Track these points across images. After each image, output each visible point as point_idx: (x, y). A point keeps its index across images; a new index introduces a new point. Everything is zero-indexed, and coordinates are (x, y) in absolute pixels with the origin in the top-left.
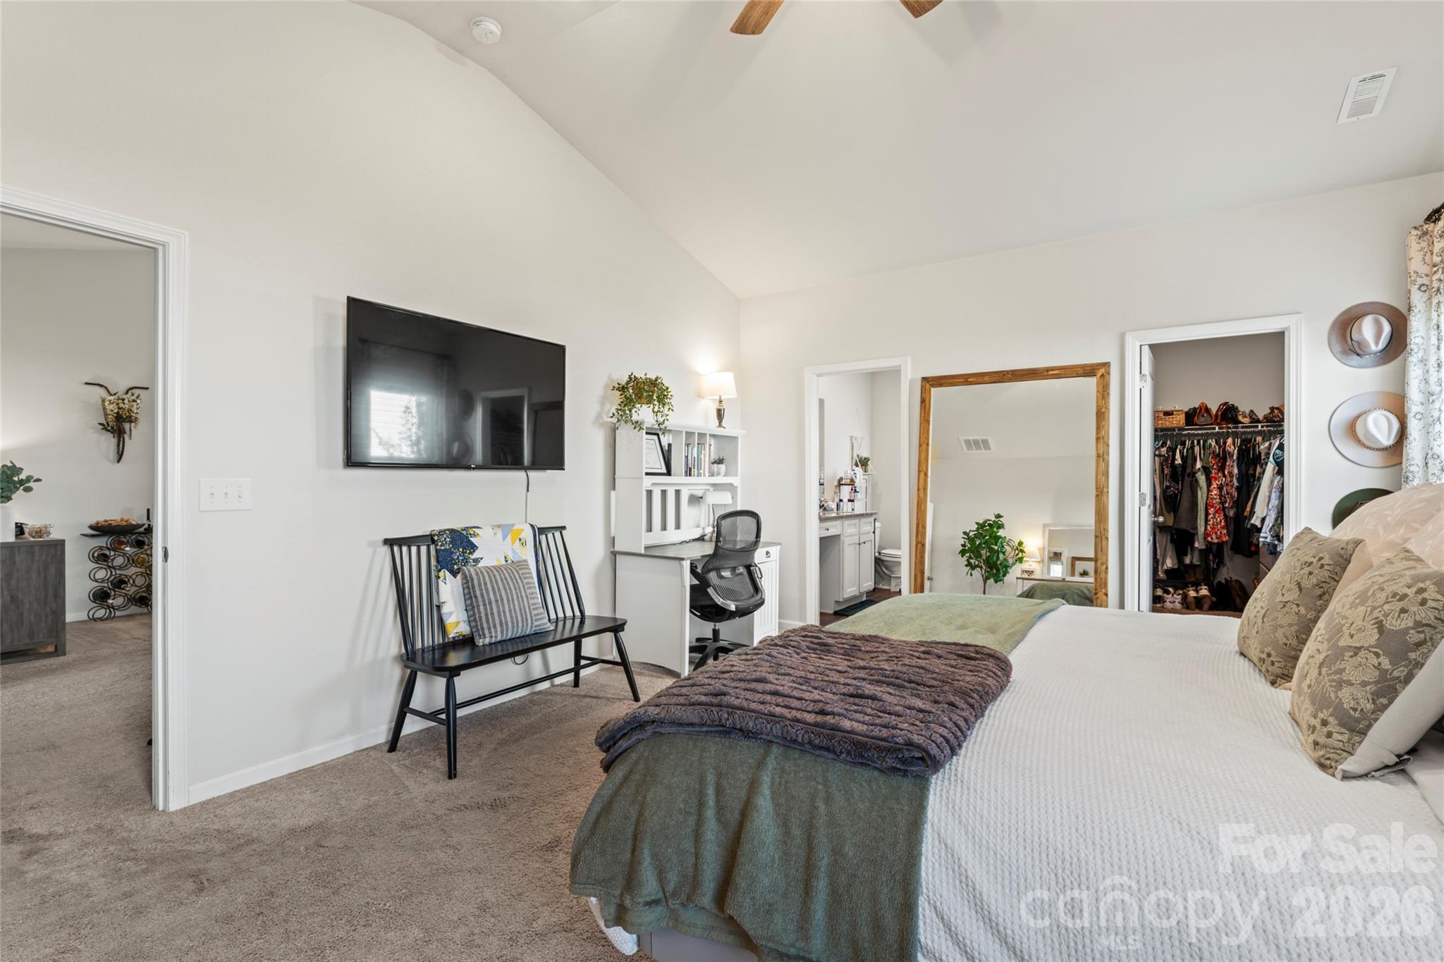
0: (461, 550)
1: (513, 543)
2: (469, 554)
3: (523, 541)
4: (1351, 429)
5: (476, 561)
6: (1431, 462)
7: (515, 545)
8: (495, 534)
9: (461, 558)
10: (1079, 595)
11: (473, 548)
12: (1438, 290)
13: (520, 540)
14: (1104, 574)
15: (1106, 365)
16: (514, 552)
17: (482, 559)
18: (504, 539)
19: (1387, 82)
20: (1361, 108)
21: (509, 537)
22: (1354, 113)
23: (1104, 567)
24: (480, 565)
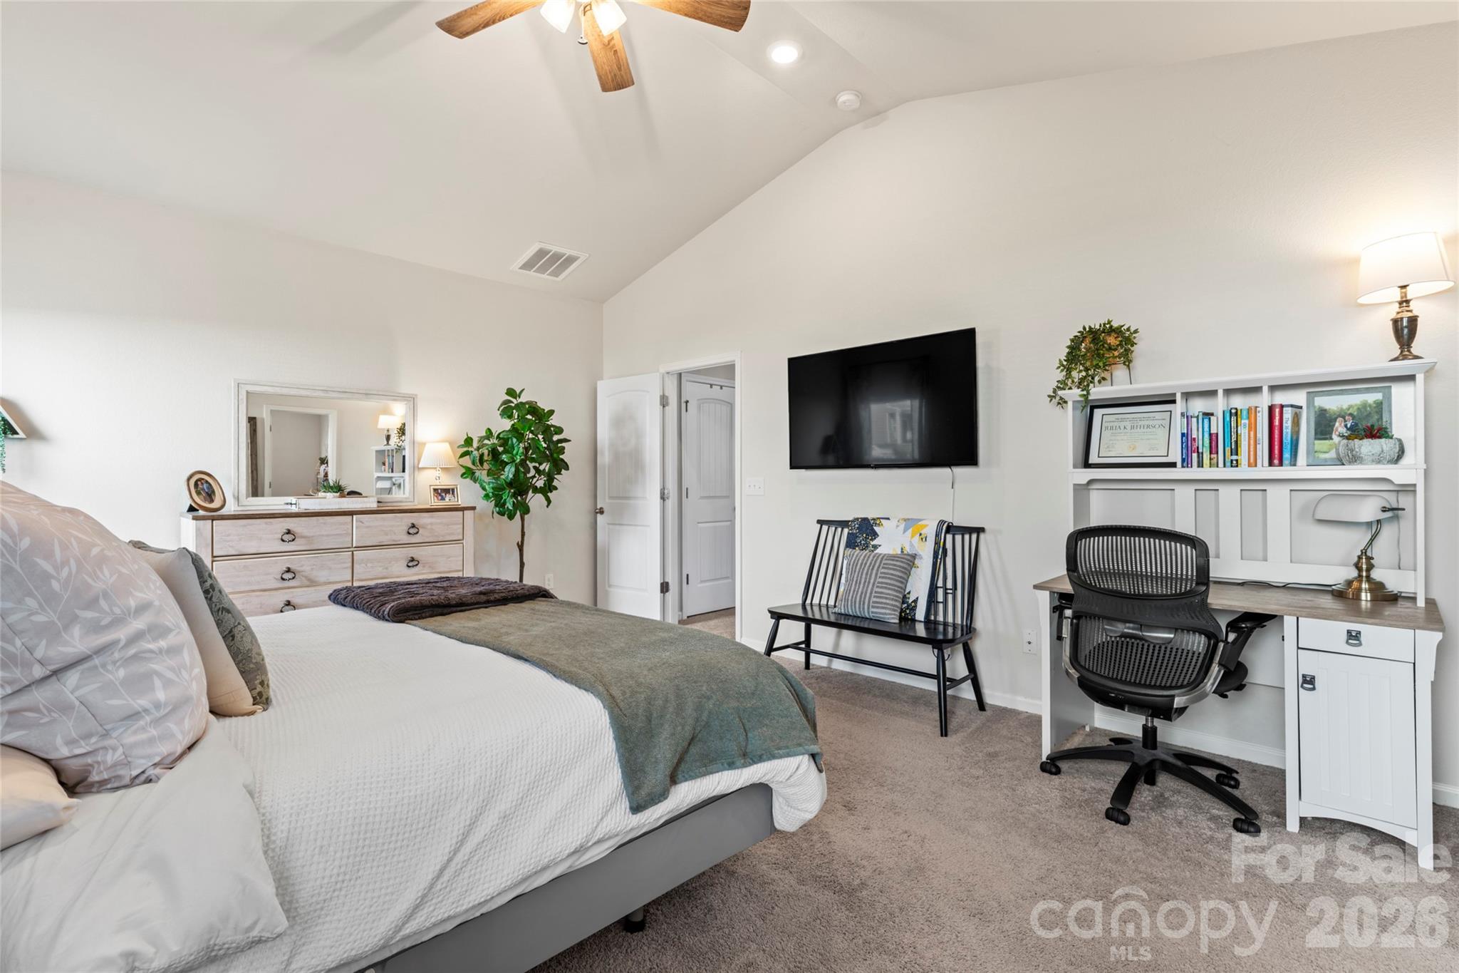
0: (864, 535)
1: (912, 537)
2: (870, 540)
3: (923, 536)
5: (875, 547)
7: (914, 538)
8: (897, 526)
9: (863, 542)
11: (875, 535)
13: (921, 535)
16: (912, 545)
17: (880, 546)
18: (904, 532)
21: (910, 530)
24: (878, 551)
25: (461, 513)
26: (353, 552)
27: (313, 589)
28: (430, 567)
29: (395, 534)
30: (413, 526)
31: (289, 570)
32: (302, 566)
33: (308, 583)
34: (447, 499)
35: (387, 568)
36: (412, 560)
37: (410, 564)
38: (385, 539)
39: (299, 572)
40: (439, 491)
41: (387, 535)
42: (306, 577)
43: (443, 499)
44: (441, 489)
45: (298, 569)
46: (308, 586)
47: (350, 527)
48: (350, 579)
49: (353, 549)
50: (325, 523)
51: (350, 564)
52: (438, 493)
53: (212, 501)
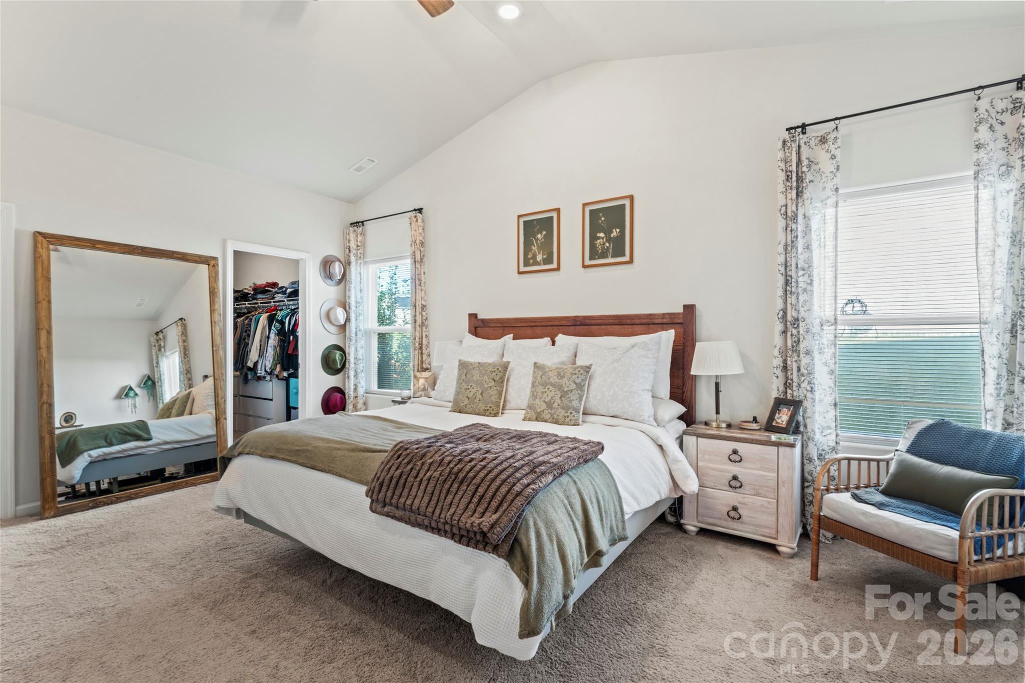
4: (328, 316)
6: (358, 333)
10: (119, 433)
12: (360, 258)
14: (223, 405)
15: (215, 259)
19: (374, 164)
20: (359, 169)
22: (355, 170)
23: (223, 400)
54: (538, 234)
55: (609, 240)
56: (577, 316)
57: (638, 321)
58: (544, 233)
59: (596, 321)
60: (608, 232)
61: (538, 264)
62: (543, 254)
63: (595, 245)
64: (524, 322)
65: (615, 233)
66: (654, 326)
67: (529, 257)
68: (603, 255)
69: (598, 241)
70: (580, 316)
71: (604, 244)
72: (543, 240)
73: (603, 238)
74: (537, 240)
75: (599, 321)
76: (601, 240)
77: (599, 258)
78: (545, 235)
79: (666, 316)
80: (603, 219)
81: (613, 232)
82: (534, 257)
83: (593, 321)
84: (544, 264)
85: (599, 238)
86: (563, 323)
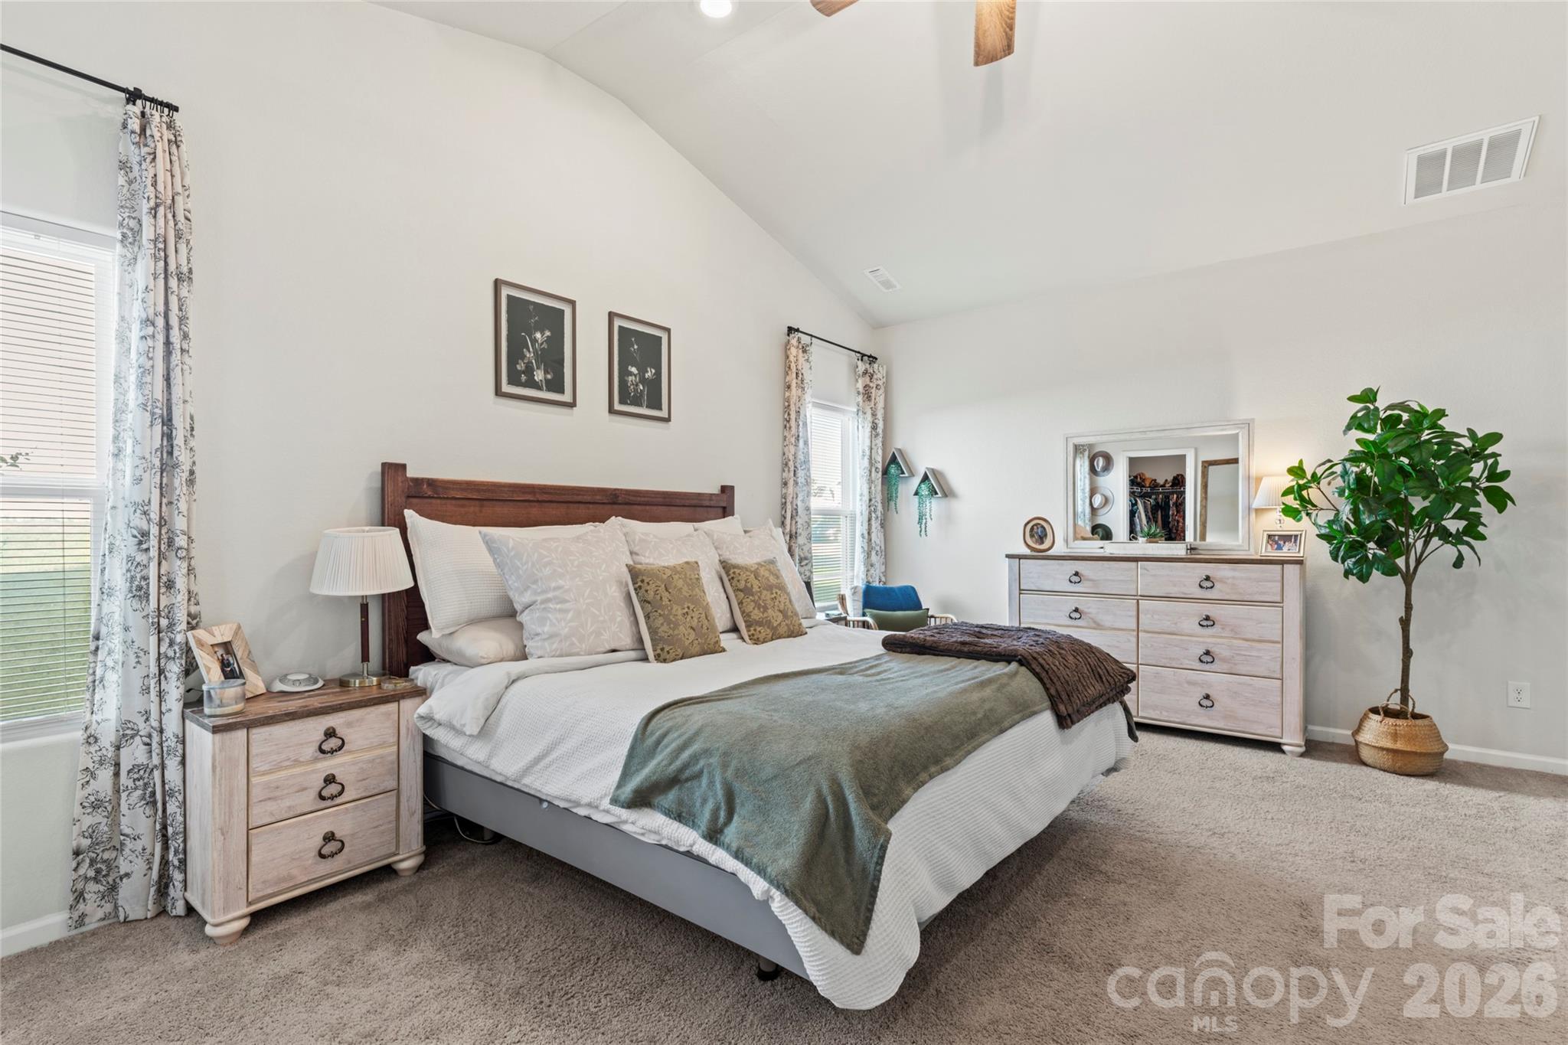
25: (1280, 567)
26: (1138, 600)
27: (1098, 631)
28: (1232, 630)
29: (1185, 586)
30: (1208, 578)
31: (1076, 610)
32: (1089, 608)
33: (1094, 625)
34: (1285, 549)
35: (1176, 624)
36: (1207, 618)
37: (1203, 623)
38: (1174, 591)
39: (1086, 613)
40: (1277, 538)
41: (1175, 585)
42: (1092, 619)
43: (1280, 548)
44: (1279, 536)
45: (1086, 610)
46: (1094, 629)
47: (1135, 573)
48: (1134, 626)
49: (1139, 598)
50: (1109, 568)
51: (1135, 613)
52: (1274, 541)
53: (1042, 542)
54: (536, 331)
55: (643, 380)
56: (618, 490)
57: (687, 502)
58: (548, 333)
59: (643, 499)
60: (642, 371)
61: (536, 386)
62: (546, 372)
63: (627, 381)
64: (529, 493)
65: (650, 374)
66: (702, 509)
67: (519, 367)
68: (637, 402)
69: (630, 378)
70: (621, 490)
71: (637, 385)
72: (545, 346)
73: (635, 376)
74: (534, 341)
75: (646, 499)
76: (634, 378)
77: (632, 404)
78: (548, 337)
79: (714, 497)
80: (636, 347)
81: (647, 372)
82: (529, 371)
83: (639, 499)
84: (549, 390)
85: (631, 374)
86: (598, 498)
